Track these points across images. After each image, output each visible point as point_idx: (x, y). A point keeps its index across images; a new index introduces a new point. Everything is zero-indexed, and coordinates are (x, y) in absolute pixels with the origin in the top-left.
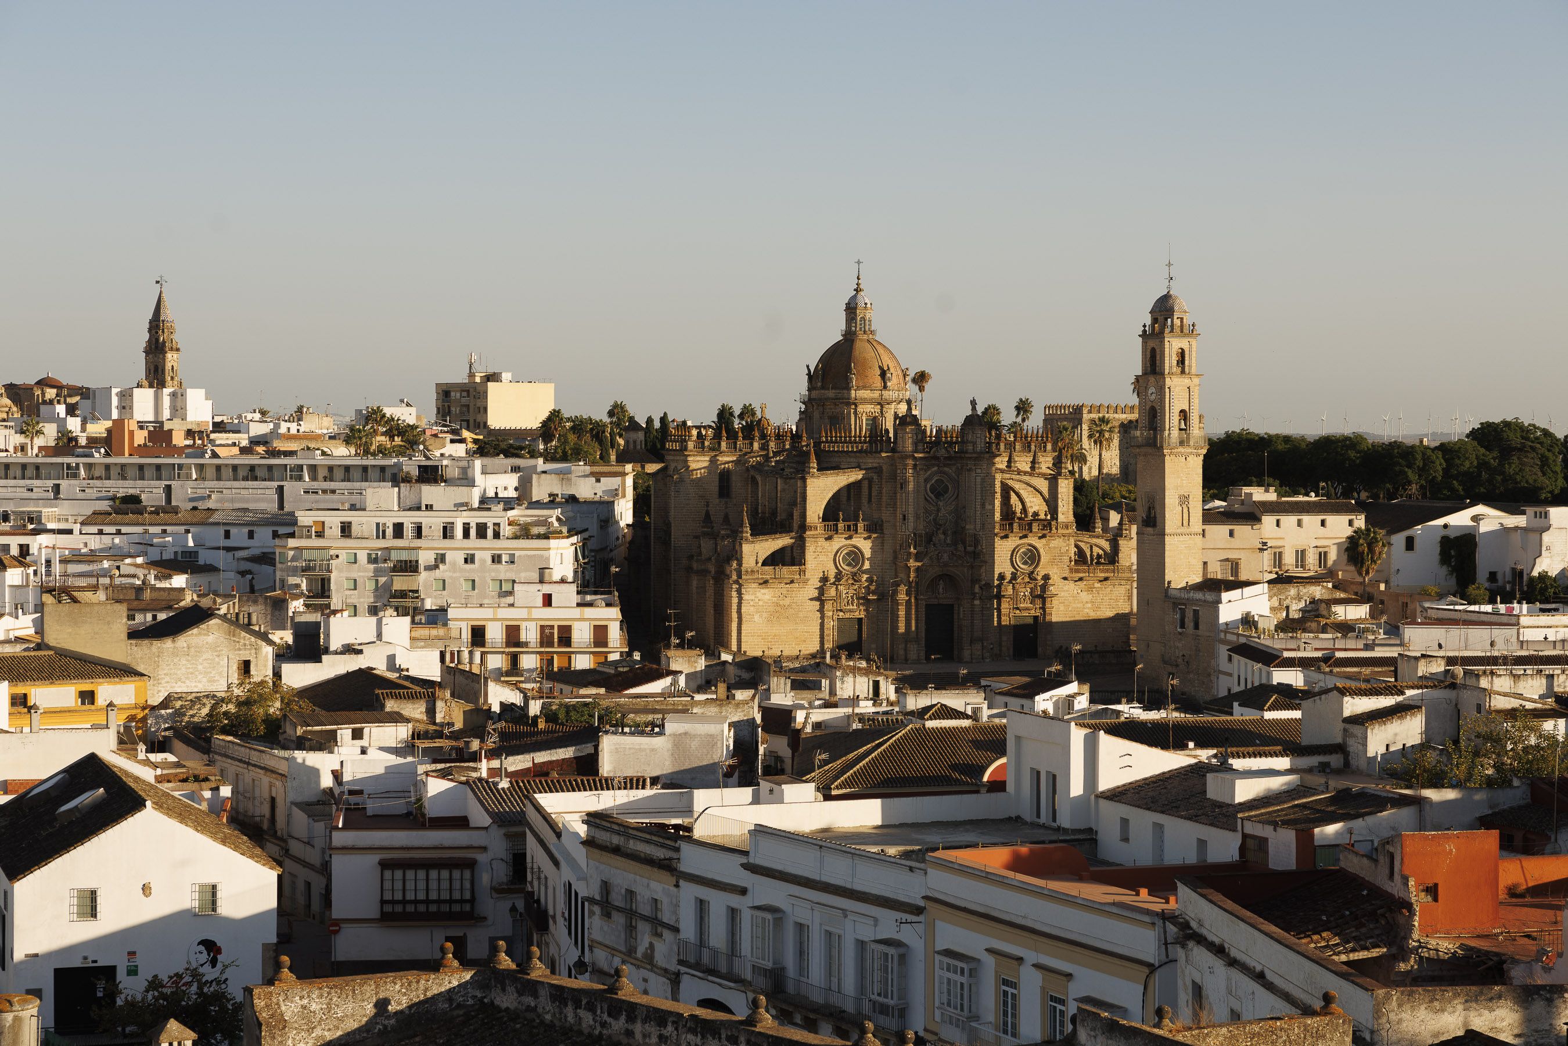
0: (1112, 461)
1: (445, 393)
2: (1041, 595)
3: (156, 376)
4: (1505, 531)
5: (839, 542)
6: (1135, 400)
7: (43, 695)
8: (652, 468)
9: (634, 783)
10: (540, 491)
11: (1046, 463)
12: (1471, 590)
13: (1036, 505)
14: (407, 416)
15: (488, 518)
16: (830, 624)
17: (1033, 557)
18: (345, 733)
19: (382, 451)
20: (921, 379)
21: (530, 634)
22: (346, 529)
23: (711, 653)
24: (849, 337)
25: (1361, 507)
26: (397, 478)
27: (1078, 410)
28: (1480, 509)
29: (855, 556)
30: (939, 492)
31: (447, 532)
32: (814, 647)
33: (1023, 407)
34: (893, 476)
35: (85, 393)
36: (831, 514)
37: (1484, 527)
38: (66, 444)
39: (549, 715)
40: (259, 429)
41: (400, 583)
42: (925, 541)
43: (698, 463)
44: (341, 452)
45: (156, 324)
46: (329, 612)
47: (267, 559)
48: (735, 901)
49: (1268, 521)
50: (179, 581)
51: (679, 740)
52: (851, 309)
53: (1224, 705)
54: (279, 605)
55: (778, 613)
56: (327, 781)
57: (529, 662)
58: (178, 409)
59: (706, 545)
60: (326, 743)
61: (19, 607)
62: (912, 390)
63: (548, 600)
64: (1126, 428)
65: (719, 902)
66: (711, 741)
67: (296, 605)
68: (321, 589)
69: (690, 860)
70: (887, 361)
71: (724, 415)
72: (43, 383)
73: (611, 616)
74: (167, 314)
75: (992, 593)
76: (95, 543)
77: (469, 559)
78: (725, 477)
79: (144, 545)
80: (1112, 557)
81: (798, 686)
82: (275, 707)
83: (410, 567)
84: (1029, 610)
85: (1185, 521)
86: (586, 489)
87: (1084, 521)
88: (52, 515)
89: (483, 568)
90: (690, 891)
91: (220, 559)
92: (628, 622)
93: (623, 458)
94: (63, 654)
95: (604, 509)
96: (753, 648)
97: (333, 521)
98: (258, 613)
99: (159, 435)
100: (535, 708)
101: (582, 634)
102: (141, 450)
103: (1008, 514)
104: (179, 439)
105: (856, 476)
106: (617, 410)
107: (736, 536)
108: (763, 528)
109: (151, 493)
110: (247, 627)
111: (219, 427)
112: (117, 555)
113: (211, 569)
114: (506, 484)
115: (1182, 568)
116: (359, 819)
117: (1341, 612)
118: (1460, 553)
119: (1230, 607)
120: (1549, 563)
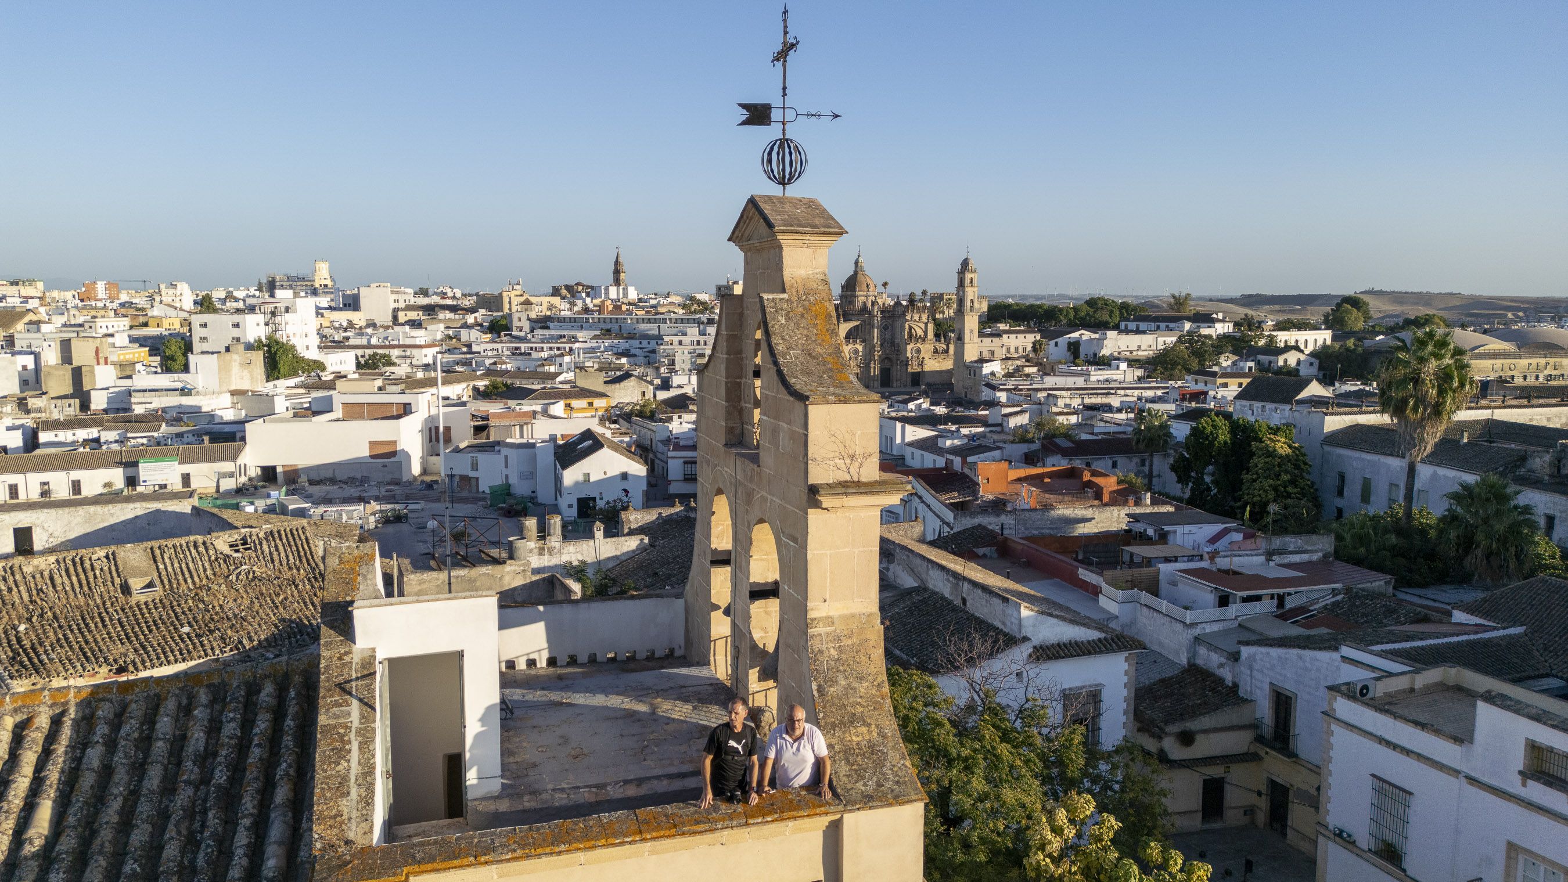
2: (921, 364)
4: (1091, 339)
5: (851, 346)
7: (576, 403)
11: (925, 317)
12: (1077, 361)
13: (920, 333)
17: (918, 351)
19: (695, 312)
22: (680, 343)
25: (1039, 331)
26: (699, 322)
28: (1082, 332)
29: (856, 351)
30: (886, 328)
36: (847, 336)
37: (1084, 338)
38: (586, 309)
40: (653, 302)
42: (880, 345)
44: (681, 312)
46: (673, 372)
49: (1005, 336)
50: (624, 360)
53: (977, 406)
54: (658, 369)
58: (625, 294)
67: (663, 370)
68: (672, 363)
70: (869, 281)
75: (904, 364)
79: (612, 347)
82: (654, 407)
84: (917, 370)
85: (972, 339)
91: (637, 351)
94: (582, 389)
102: (611, 313)
103: (910, 336)
104: (625, 307)
105: (857, 323)
111: (640, 300)
115: (971, 354)
116: (678, 447)
117: (1027, 370)
118: (1074, 347)
119: (987, 369)
120: (1105, 352)
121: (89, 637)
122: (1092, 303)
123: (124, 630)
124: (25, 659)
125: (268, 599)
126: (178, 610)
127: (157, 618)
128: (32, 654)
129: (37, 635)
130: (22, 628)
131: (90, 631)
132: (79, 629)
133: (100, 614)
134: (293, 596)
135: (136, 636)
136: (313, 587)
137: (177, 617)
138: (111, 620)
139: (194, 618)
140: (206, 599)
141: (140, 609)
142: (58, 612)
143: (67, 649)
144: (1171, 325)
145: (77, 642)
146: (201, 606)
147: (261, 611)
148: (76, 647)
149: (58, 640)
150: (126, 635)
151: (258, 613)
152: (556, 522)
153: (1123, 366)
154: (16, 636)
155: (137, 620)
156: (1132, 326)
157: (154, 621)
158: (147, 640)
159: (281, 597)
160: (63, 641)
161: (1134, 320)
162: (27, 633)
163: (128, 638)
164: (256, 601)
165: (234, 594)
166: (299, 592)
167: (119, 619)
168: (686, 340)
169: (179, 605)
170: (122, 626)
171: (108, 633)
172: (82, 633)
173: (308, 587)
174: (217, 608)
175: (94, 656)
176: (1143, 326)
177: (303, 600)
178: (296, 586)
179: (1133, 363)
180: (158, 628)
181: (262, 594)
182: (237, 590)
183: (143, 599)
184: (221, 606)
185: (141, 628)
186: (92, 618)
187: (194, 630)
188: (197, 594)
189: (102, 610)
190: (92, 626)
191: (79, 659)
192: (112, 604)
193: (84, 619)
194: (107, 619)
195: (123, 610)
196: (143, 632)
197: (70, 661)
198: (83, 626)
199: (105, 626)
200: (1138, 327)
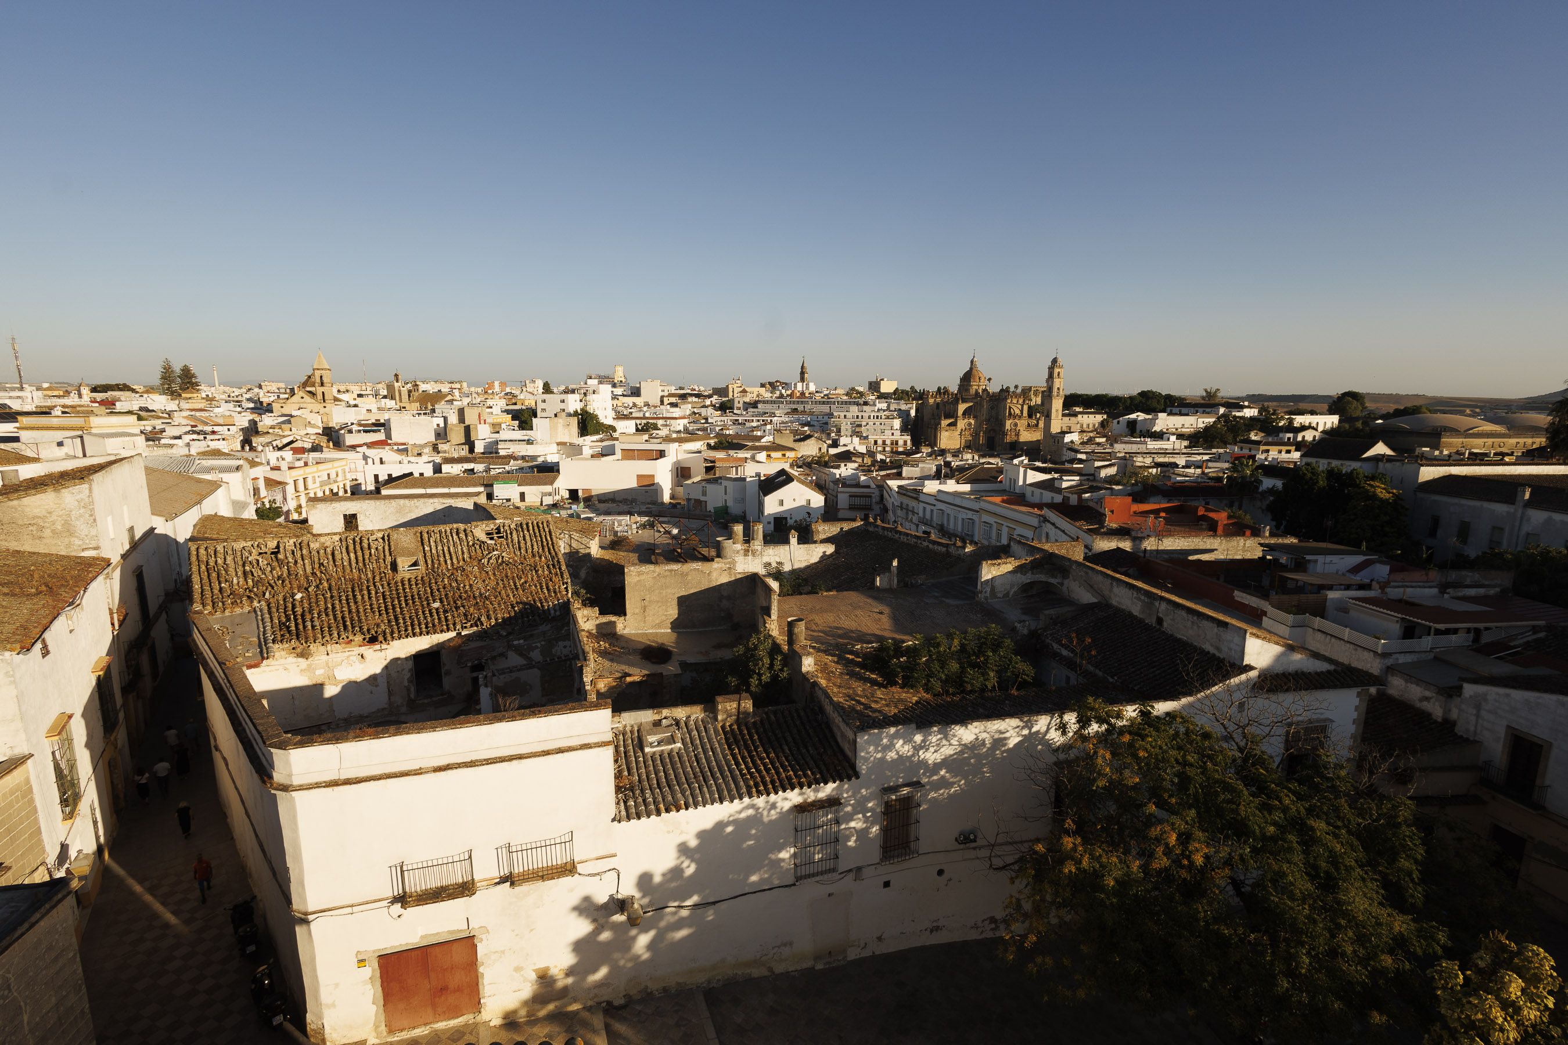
0: (1039, 401)
1: (870, 383)
2: (1018, 435)
3: (802, 380)
4: (1146, 419)
5: (966, 420)
6: (1045, 385)
7: (774, 454)
8: (920, 402)
9: (911, 478)
10: (892, 408)
11: (1021, 401)
12: (1135, 435)
13: (1017, 412)
14: (861, 389)
15: (879, 414)
16: (963, 441)
17: (1016, 425)
18: (842, 465)
19: (855, 398)
20: (989, 380)
21: (888, 442)
22: (845, 417)
23: (932, 448)
24: (971, 369)
25: (1105, 413)
27: (1031, 387)
28: (1139, 413)
29: (970, 424)
30: (992, 408)
31: (869, 417)
32: (958, 447)
33: (1016, 387)
34: (980, 404)
35: (786, 384)
36: (964, 414)
37: (1140, 418)
38: (781, 396)
39: (891, 462)
40: (826, 392)
41: (858, 430)
42: (988, 420)
43: (931, 401)
44: (845, 398)
45: (803, 367)
46: (840, 436)
47: (826, 423)
48: (932, 507)
49: (1080, 416)
50: (806, 428)
51: (922, 468)
52: (972, 362)
53: (1063, 463)
55: (950, 438)
56: (838, 476)
57: (888, 449)
58: (807, 388)
59: (932, 421)
60: (838, 467)
61: (770, 434)
62: (987, 382)
63: (893, 434)
64: (1043, 392)
65: (929, 508)
66: (930, 469)
67: (833, 434)
69: (922, 498)
70: (981, 375)
71: (939, 389)
72: (777, 381)
73: (908, 438)
74: (805, 365)
75: (1004, 434)
76: (787, 419)
77: (874, 424)
78: (938, 404)
79: (798, 420)
80: (1037, 425)
81: (953, 456)
82: (827, 459)
83: (860, 426)
84: (1014, 438)
85: (1057, 416)
86: (904, 407)
87: (1030, 416)
88: (778, 413)
89: (878, 426)
90: (922, 505)
91: (816, 423)
92: (912, 440)
93: (913, 400)
95: (908, 412)
96: (943, 447)
97: (842, 414)
98: (824, 436)
99: (803, 394)
100: (888, 460)
101: (901, 443)
102: (798, 398)
103: (1010, 414)
104: (807, 395)
105: (971, 404)
106: (912, 388)
107: (940, 419)
108: (947, 417)
109: (800, 408)
110: (821, 440)
111: (817, 392)
112: (792, 422)
113: (813, 426)
114: (884, 406)
115: (1055, 428)
116: (844, 485)
117: (1098, 440)
118: (1132, 425)
119: (1068, 438)
120: (1157, 428)
121: (353, 607)
122: (1143, 394)
123: (385, 603)
124: (293, 625)
125: (511, 581)
126: (434, 587)
127: (415, 593)
128: (300, 621)
129: (310, 604)
130: (298, 596)
131: (356, 603)
132: (347, 600)
133: (368, 587)
134: (532, 580)
135: (394, 608)
136: (550, 572)
137: (432, 593)
138: (376, 593)
139: (446, 595)
140: (459, 579)
141: (403, 585)
142: (333, 584)
143: (331, 617)
144: (1208, 410)
145: (342, 612)
146: (454, 584)
147: (503, 592)
148: (339, 616)
149: (326, 609)
150: (386, 607)
151: (500, 593)
152: (759, 529)
153: (1173, 438)
154: (292, 603)
155: (398, 594)
156: (1176, 410)
157: (412, 596)
158: (402, 612)
159: (523, 581)
160: (330, 610)
161: (1177, 407)
162: (302, 601)
163: (386, 610)
164: (501, 583)
165: (484, 574)
166: (538, 577)
167: (384, 592)
168: (849, 415)
169: (436, 583)
170: (384, 599)
171: (371, 605)
172: (348, 604)
173: (546, 572)
174: (467, 587)
175: (352, 624)
176: (1184, 410)
177: (541, 584)
178: (537, 572)
179: (1180, 436)
180: (414, 603)
181: (507, 577)
182: (487, 572)
183: (407, 576)
184: (471, 586)
185: (399, 601)
186: (361, 590)
187: (443, 606)
188: (452, 574)
189: (371, 584)
190: (359, 597)
191: (338, 627)
192: (381, 579)
193: (353, 591)
194: (373, 592)
195: (389, 584)
196: (400, 605)
197: (329, 628)
198: (351, 597)
199: (370, 598)
200: (1180, 411)
